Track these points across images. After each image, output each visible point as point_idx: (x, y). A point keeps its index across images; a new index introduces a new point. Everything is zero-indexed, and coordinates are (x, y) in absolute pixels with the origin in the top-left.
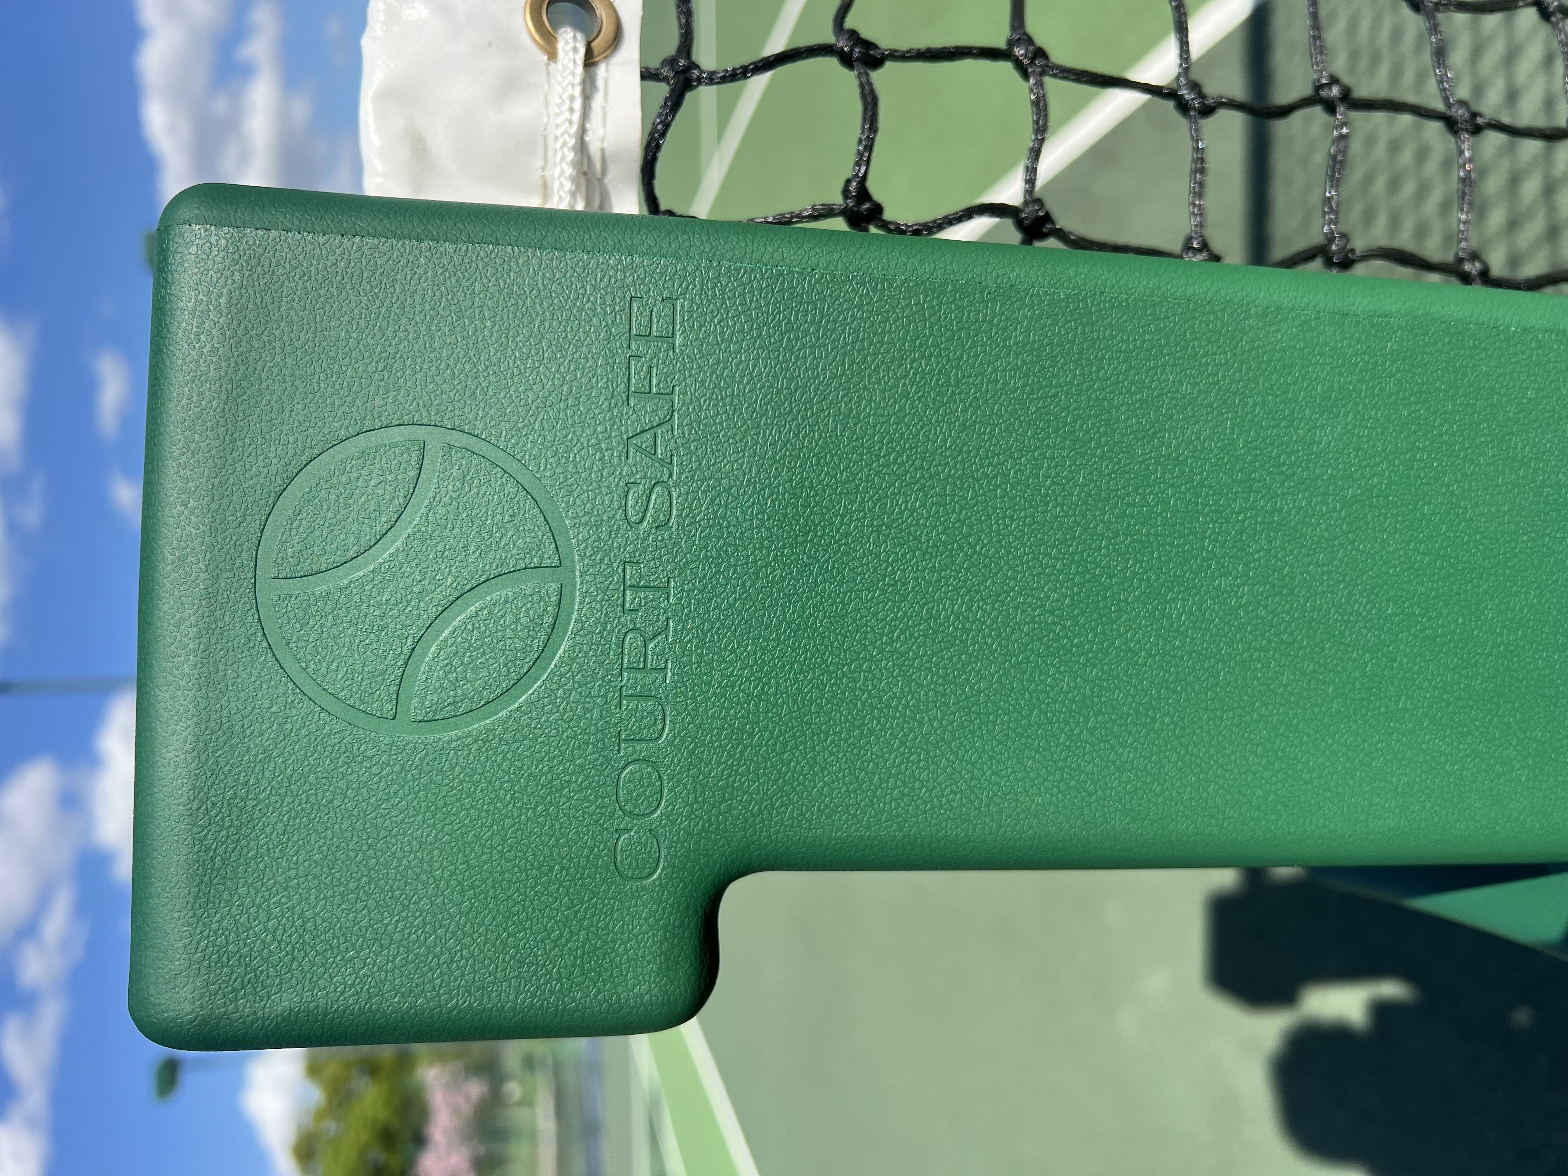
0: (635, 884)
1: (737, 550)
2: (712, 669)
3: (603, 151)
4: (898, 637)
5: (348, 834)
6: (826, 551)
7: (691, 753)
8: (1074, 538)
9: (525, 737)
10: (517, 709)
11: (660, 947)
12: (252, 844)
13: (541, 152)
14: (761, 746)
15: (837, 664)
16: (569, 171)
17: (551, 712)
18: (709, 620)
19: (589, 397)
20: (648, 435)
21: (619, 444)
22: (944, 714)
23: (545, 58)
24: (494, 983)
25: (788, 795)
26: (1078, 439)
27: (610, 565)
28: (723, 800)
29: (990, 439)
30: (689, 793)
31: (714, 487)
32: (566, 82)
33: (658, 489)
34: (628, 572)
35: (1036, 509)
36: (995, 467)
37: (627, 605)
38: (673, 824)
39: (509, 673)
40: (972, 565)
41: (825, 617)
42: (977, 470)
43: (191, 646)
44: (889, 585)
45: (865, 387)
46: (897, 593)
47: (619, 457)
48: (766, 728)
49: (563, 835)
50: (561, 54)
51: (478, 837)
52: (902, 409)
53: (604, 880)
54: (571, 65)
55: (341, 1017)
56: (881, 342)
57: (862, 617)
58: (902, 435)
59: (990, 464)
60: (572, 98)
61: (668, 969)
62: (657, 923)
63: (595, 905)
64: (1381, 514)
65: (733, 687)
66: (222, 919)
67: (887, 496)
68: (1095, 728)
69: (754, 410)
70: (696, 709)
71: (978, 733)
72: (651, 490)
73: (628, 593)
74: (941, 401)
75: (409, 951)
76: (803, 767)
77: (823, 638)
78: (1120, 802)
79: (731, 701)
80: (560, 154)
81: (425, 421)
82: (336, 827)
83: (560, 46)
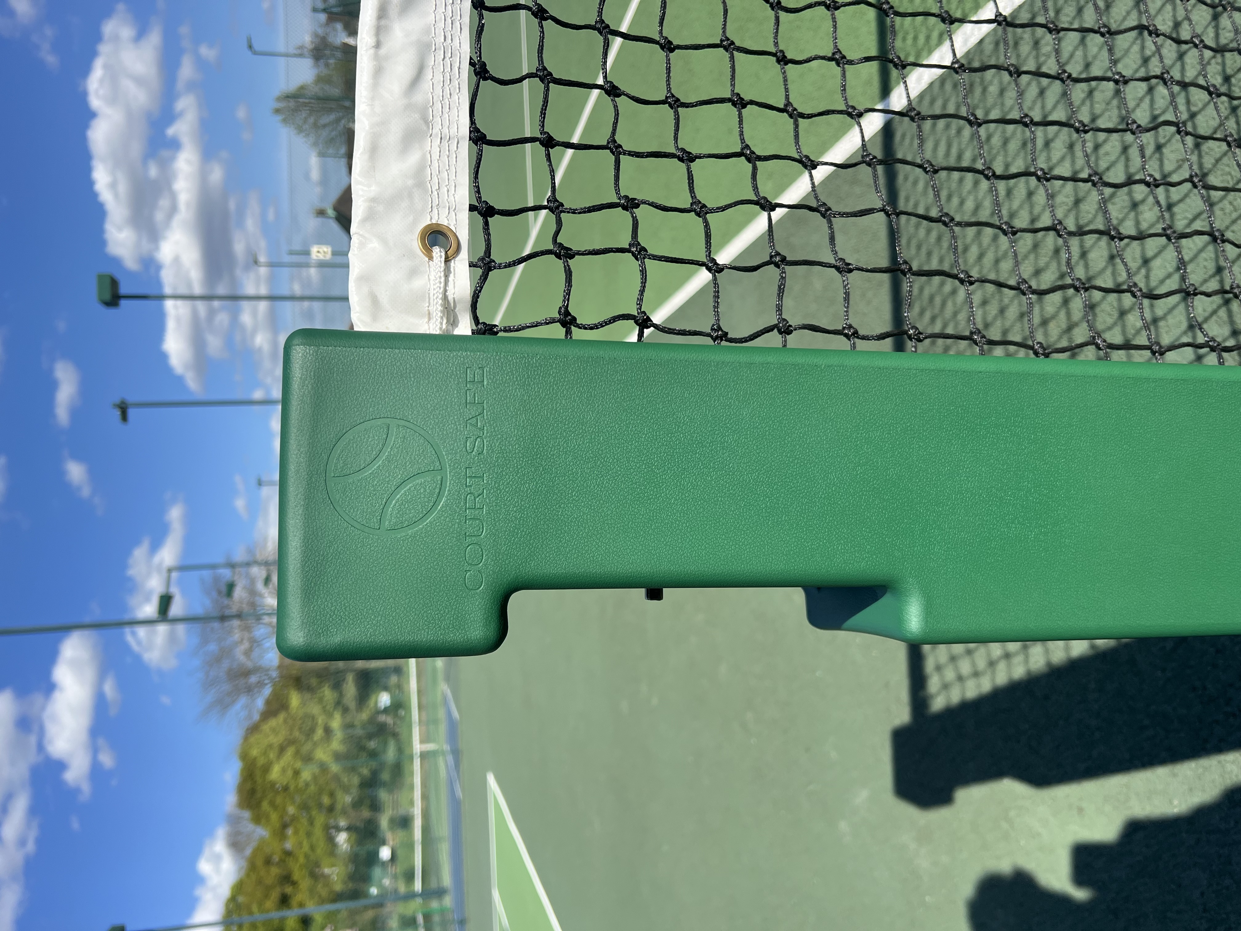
0: (473, 592)
1: (510, 462)
2: (501, 508)
3: (454, 298)
4: (575, 494)
5: (362, 573)
6: (545, 462)
7: (494, 541)
8: (643, 454)
9: (429, 535)
10: (426, 525)
11: (483, 616)
12: (326, 578)
13: (427, 300)
14: (521, 538)
15: (551, 505)
16: (440, 308)
17: (439, 526)
18: (500, 489)
19: (451, 406)
20: (474, 419)
21: (463, 422)
22: (594, 524)
23: (427, 259)
24: (418, 630)
25: (533, 557)
26: (644, 416)
27: (460, 469)
28: (507, 559)
29: (609, 417)
30: (493, 556)
31: (500, 438)
32: (437, 270)
33: (479, 439)
34: (468, 471)
35: (628, 443)
36: (611, 427)
37: (468, 484)
38: (487, 568)
39: (422, 511)
40: (603, 466)
41: (545, 487)
42: (604, 429)
43: (302, 503)
44: (571, 474)
45: (559, 398)
46: (574, 477)
47: (463, 427)
48: (523, 531)
49: (445, 573)
50: (435, 258)
51: (412, 574)
52: (573, 406)
53: (461, 590)
54: (439, 263)
55: (360, 644)
56: (564, 381)
57: (560, 487)
58: (574, 416)
59: (609, 427)
60: (440, 277)
61: (486, 625)
62: (482, 607)
63: (458, 600)
64: (770, 442)
65: (510, 515)
66: (315, 606)
67: (568, 440)
68: (655, 529)
69: (515, 408)
70: (495, 524)
71: (608, 531)
72: (476, 440)
73: (468, 479)
74: (589, 403)
75: (386, 619)
76: (538, 546)
77: (545, 495)
78: (666, 558)
79: (509, 520)
80: (435, 301)
81: (389, 416)
82: (358, 571)
83: (434, 254)
